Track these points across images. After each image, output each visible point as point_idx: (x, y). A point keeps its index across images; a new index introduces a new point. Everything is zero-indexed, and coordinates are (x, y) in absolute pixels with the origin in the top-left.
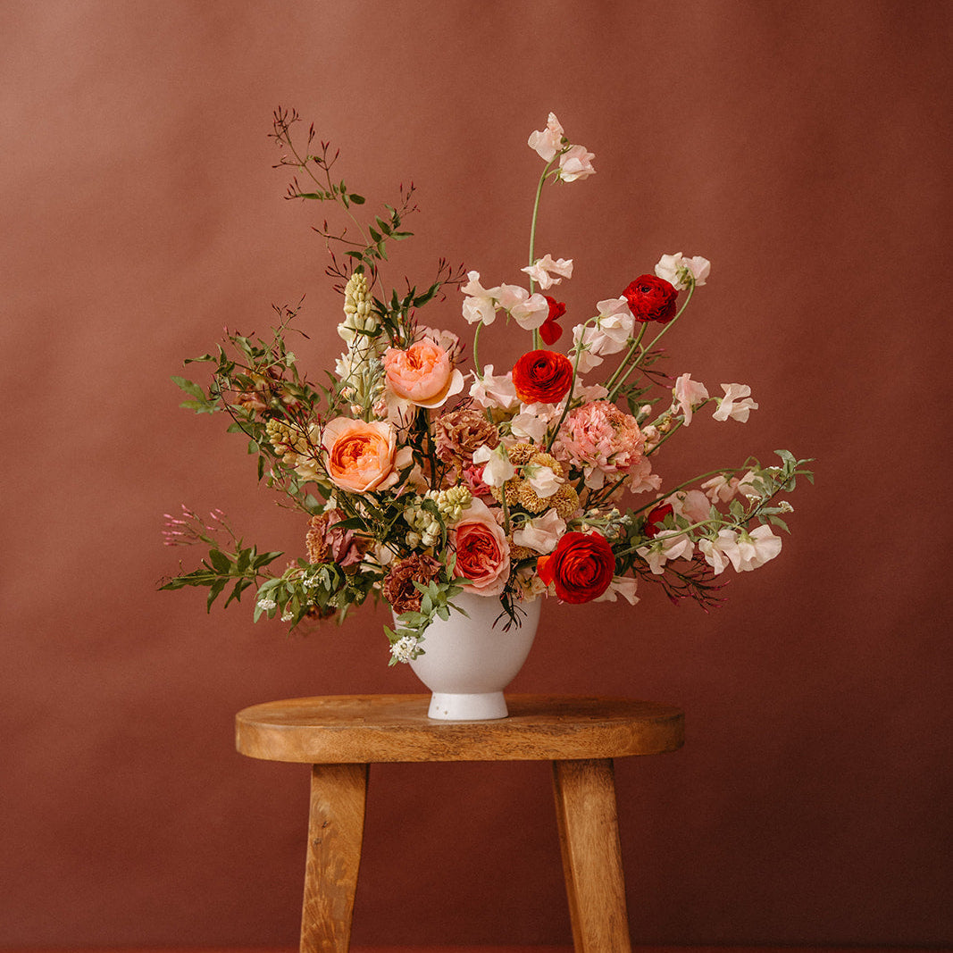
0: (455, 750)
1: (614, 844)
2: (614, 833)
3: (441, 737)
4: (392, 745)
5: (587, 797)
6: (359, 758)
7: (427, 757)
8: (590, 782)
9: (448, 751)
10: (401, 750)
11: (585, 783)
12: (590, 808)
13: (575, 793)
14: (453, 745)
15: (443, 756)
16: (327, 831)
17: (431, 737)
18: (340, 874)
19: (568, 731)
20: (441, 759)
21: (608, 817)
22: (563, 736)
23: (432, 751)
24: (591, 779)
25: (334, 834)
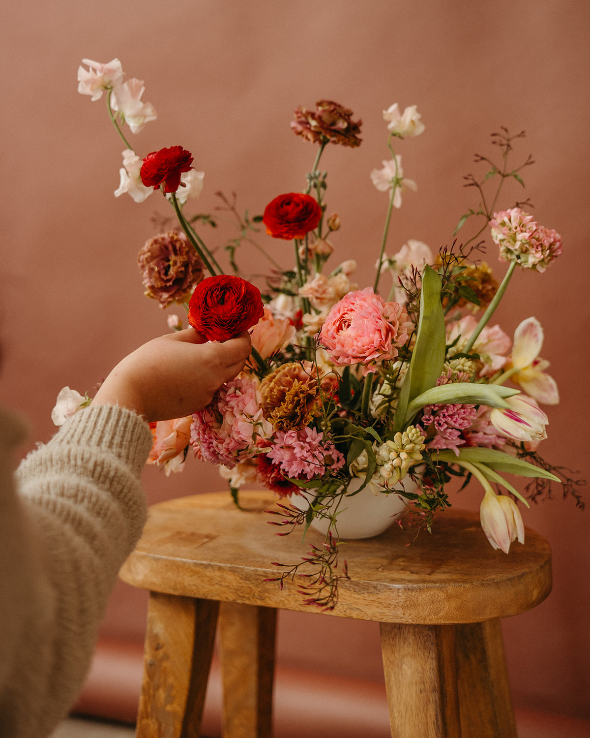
0: (261, 594)
1: (433, 718)
2: (434, 707)
3: (247, 579)
4: (203, 581)
5: (405, 660)
6: (174, 590)
7: (234, 598)
8: (409, 644)
9: (254, 596)
10: (211, 588)
11: (404, 643)
12: (409, 672)
13: (393, 652)
14: (259, 589)
15: (249, 599)
16: (161, 653)
17: (238, 578)
18: (170, 700)
19: (372, 590)
20: (247, 602)
21: (427, 686)
22: (366, 595)
23: (239, 593)
24: (411, 641)
25: (166, 657)
